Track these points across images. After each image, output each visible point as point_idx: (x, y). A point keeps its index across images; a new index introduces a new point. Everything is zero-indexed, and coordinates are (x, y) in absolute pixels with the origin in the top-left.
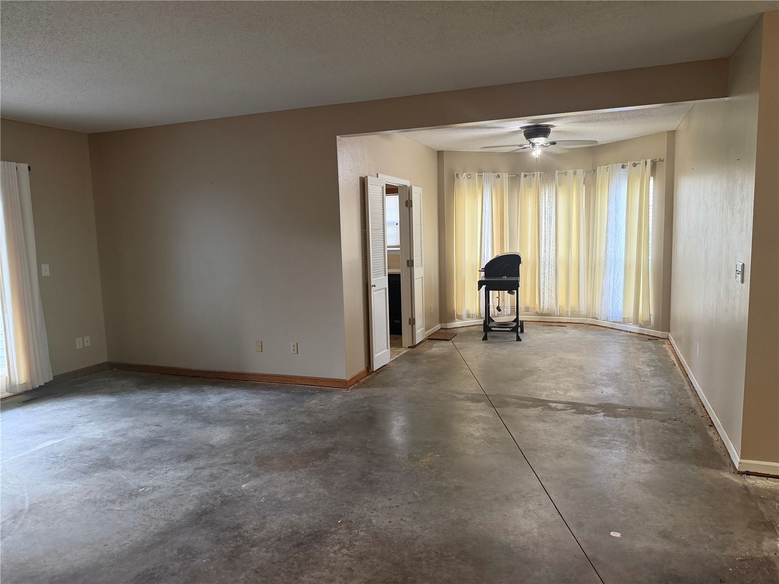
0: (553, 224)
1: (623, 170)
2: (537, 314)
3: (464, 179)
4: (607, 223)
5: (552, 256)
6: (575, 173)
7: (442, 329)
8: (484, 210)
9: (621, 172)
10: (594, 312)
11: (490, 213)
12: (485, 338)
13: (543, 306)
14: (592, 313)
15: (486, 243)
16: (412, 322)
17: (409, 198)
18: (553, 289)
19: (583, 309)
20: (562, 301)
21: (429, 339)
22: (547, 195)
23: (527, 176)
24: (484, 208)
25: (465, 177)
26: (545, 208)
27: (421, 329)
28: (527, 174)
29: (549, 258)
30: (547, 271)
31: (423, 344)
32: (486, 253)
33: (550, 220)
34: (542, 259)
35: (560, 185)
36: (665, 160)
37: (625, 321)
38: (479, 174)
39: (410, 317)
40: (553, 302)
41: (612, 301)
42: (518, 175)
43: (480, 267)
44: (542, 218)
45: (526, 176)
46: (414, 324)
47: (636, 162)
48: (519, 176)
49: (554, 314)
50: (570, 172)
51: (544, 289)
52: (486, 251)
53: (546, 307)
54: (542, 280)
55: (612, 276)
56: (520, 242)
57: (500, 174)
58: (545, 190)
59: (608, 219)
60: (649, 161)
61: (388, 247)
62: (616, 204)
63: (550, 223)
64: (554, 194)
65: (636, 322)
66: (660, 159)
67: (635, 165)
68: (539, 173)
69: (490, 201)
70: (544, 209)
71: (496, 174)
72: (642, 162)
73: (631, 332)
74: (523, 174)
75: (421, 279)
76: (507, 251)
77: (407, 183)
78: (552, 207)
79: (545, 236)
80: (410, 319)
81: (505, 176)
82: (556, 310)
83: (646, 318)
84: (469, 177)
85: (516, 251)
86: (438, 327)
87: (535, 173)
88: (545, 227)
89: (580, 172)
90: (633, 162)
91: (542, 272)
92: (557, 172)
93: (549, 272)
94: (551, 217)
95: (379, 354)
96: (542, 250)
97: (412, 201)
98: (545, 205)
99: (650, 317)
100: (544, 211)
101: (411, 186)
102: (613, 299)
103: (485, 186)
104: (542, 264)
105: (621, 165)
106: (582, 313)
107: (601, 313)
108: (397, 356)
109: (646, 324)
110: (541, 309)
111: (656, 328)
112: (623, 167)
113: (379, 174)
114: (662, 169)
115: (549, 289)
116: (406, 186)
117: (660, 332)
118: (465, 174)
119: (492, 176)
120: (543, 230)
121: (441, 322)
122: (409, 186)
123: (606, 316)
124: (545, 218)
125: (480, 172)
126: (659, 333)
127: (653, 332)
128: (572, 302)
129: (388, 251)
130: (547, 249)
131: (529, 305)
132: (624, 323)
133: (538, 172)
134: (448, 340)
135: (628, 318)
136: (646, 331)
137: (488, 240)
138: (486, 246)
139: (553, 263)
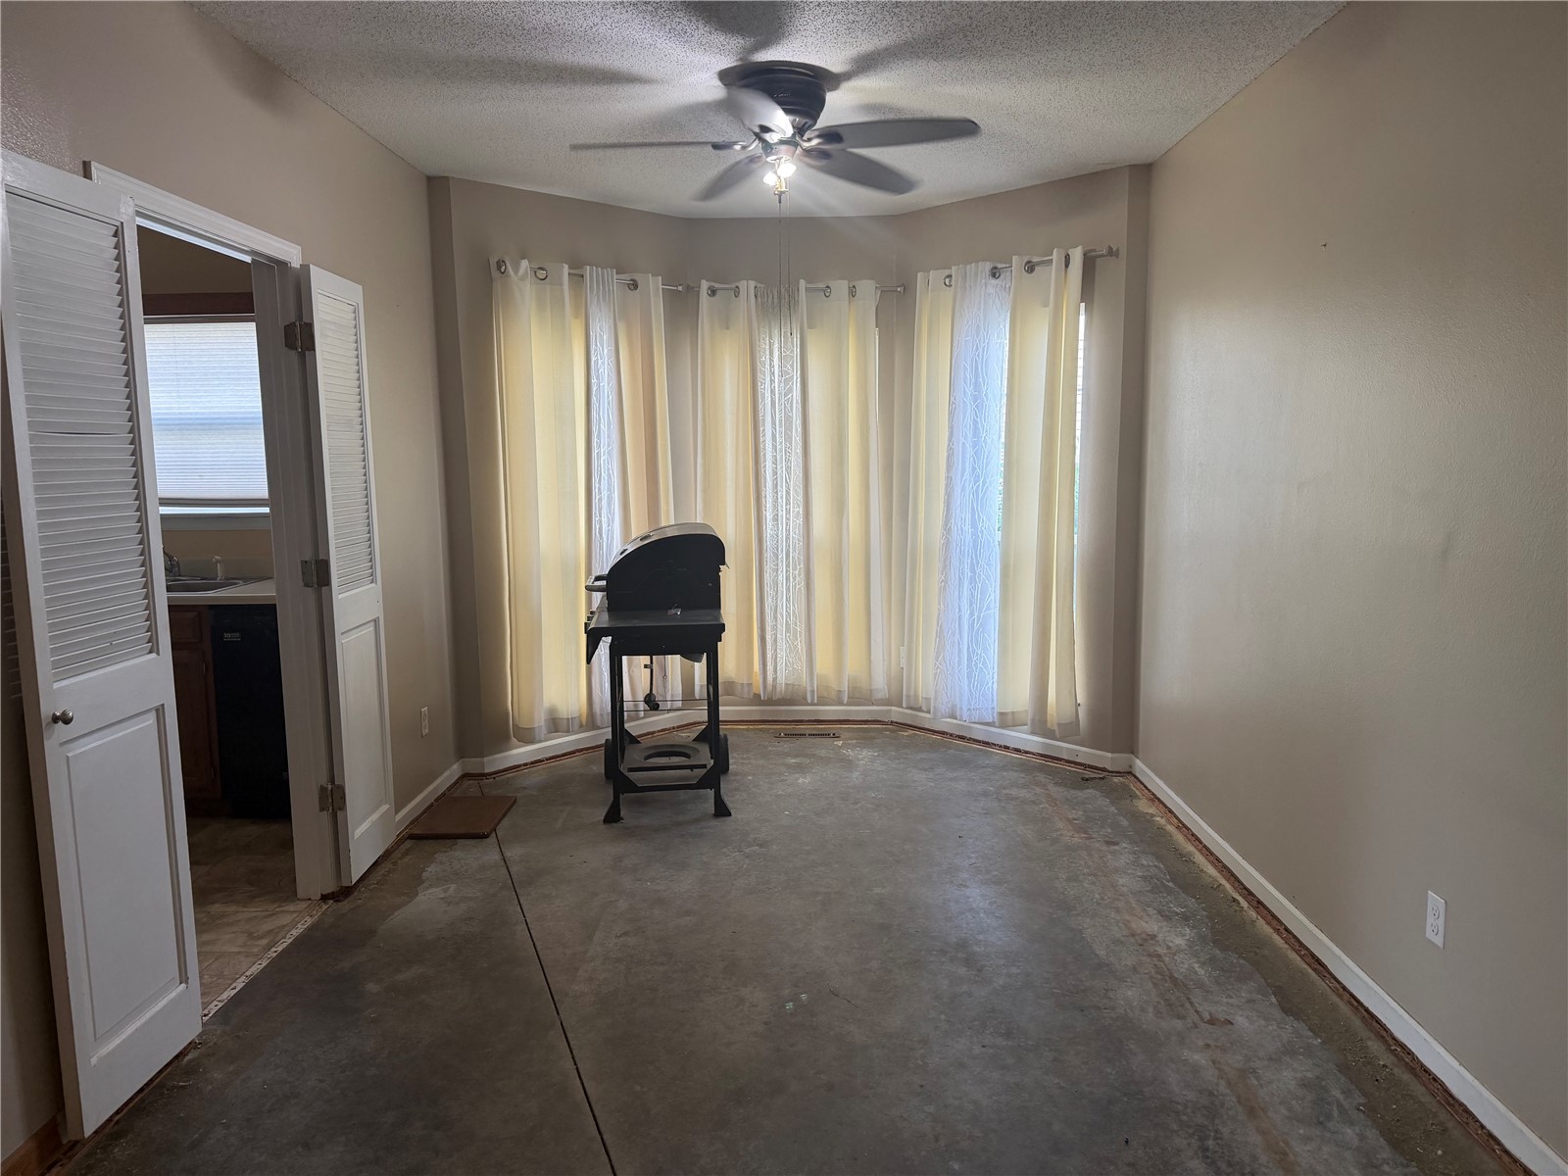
0: (797, 438)
1: (994, 282)
2: (756, 700)
3: (523, 279)
4: (950, 440)
5: (796, 534)
6: (852, 292)
7: (465, 776)
8: (594, 388)
9: (991, 290)
10: (912, 693)
11: (613, 397)
12: (613, 817)
13: (775, 679)
14: (908, 696)
15: (605, 493)
16: (333, 799)
17: (300, 317)
18: (801, 628)
19: (880, 684)
20: (824, 664)
21: (412, 837)
22: (776, 352)
23: (719, 293)
24: (594, 381)
25: (526, 272)
26: (773, 392)
27: (375, 816)
28: (717, 285)
29: (787, 538)
30: (782, 577)
31: (388, 865)
32: (604, 526)
33: (789, 428)
34: (768, 543)
35: (810, 327)
36: (1123, 252)
37: (1006, 720)
38: (572, 271)
39: (324, 780)
40: (802, 666)
41: (969, 667)
42: (689, 288)
43: (589, 572)
44: (764, 420)
45: (713, 292)
46: (342, 807)
47: (1035, 259)
48: (692, 291)
49: (805, 699)
50: (840, 287)
51: (775, 628)
52: (604, 520)
53: (782, 680)
54: (769, 602)
55: (966, 593)
56: (705, 491)
57: (638, 277)
58: (771, 337)
59: (951, 428)
60: (1077, 256)
61: (165, 502)
62: (977, 386)
63: (788, 438)
64: (797, 351)
65: (1041, 727)
66: (1110, 248)
67: (1030, 268)
68: (752, 284)
69: (613, 358)
70: (768, 394)
71: (627, 277)
72: (1056, 256)
73: (1017, 750)
74: (705, 285)
75: (371, 628)
76: (670, 521)
77: (290, 253)
78: (790, 390)
79: (775, 473)
80: (323, 789)
81: (654, 287)
82: (809, 689)
83: (1067, 715)
84: (541, 275)
85: (696, 517)
86: (454, 771)
87: (743, 284)
88: (774, 447)
89: (867, 288)
90: (1026, 259)
91: (768, 578)
92: (802, 283)
93: (788, 579)
94: (788, 419)
95: (117, 1041)
96: (768, 515)
97: (310, 326)
98: (772, 381)
99: (1077, 711)
100: (768, 401)
101: (305, 268)
102: (969, 659)
103: (593, 309)
104: (768, 555)
105: (988, 266)
106: (879, 696)
107: (936, 699)
108: (255, 969)
109: (1069, 731)
110: (770, 688)
111: (1096, 741)
112: (995, 273)
113: (94, 165)
114: (1114, 276)
115: (788, 630)
116: (282, 265)
117: (1109, 755)
118: (525, 263)
119: (614, 279)
120: (769, 456)
121: (461, 753)
122: (296, 264)
123: (949, 705)
124: (774, 423)
125: (577, 265)
126: (1105, 758)
127: (1085, 753)
128: (853, 666)
129: (164, 518)
130: (782, 513)
131: (733, 676)
132: (1004, 725)
133: (750, 282)
134: (485, 837)
135: (1013, 713)
136: (1065, 748)
137: (609, 484)
138: (604, 502)
139: (797, 554)
